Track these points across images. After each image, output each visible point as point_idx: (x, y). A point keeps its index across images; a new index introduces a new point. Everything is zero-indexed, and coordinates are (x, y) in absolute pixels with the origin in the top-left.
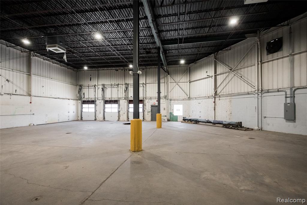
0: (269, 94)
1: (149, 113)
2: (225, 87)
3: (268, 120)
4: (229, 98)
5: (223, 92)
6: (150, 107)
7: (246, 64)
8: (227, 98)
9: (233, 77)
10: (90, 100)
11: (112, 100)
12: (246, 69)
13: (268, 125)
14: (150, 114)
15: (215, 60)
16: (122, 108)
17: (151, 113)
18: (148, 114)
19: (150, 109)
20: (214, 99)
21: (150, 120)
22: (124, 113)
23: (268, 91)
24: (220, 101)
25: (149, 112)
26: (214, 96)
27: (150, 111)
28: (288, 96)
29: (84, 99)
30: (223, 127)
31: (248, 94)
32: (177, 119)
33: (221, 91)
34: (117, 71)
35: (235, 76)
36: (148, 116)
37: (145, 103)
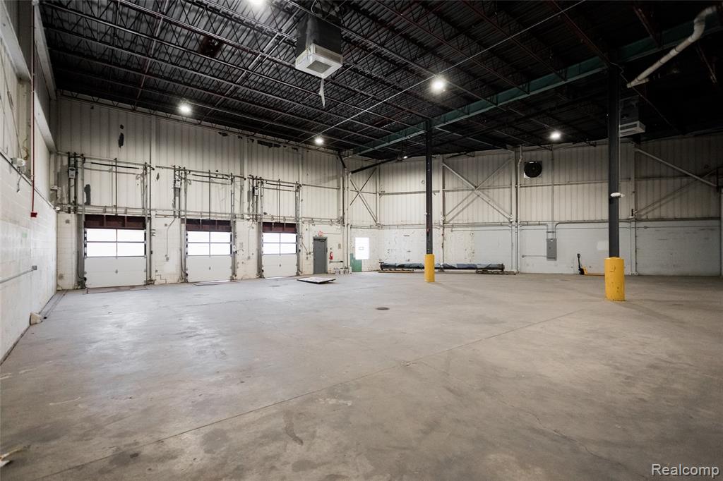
0: (529, 227)
1: (309, 256)
2: (460, 211)
3: (527, 260)
4: (470, 229)
5: (458, 220)
6: (312, 241)
7: (496, 184)
8: (467, 229)
9: (476, 198)
10: (121, 213)
11: (212, 219)
12: (496, 190)
13: (528, 265)
14: (311, 257)
15: (443, 167)
16: (242, 244)
17: (315, 255)
18: (307, 258)
19: (312, 246)
20: (442, 229)
21: (312, 273)
22: (249, 258)
23: (528, 224)
24: (452, 234)
25: (310, 253)
26: (442, 224)
27: (312, 250)
28: (549, 231)
29: (87, 208)
30: (477, 273)
31: (501, 225)
32: (361, 267)
33: (453, 218)
34: (225, 135)
35: (479, 198)
36: (308, 263)
37: (300, 232)
